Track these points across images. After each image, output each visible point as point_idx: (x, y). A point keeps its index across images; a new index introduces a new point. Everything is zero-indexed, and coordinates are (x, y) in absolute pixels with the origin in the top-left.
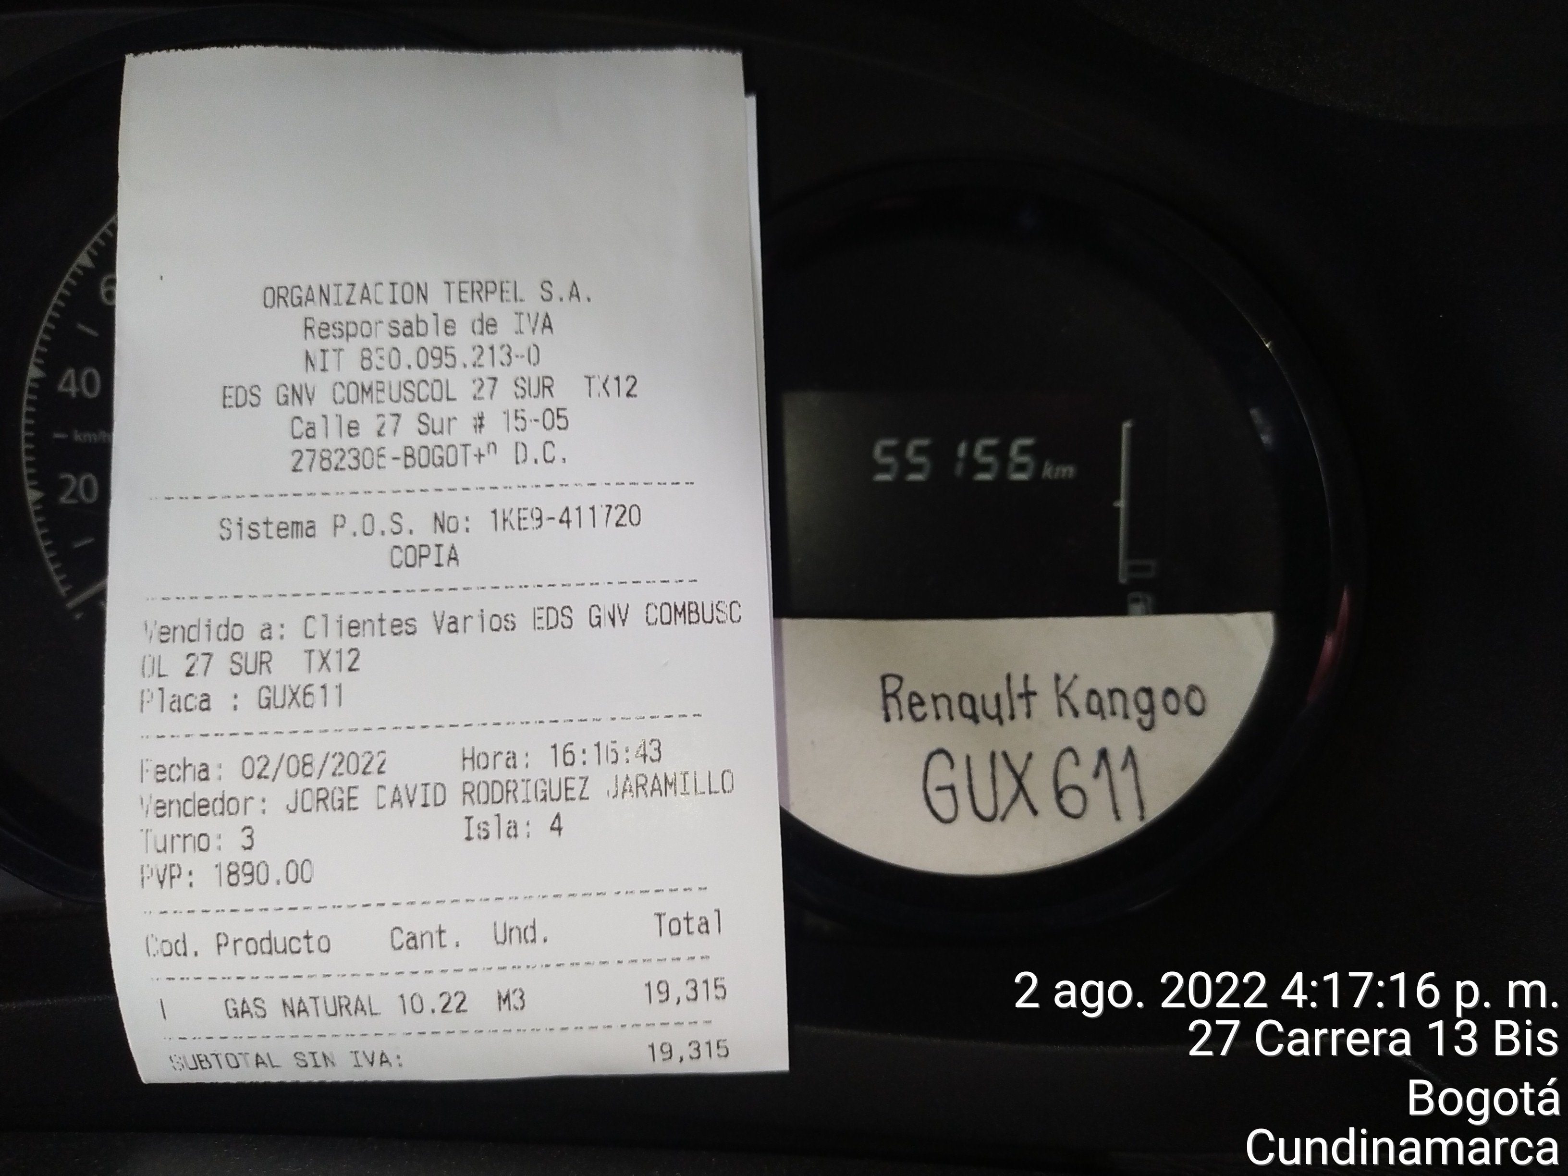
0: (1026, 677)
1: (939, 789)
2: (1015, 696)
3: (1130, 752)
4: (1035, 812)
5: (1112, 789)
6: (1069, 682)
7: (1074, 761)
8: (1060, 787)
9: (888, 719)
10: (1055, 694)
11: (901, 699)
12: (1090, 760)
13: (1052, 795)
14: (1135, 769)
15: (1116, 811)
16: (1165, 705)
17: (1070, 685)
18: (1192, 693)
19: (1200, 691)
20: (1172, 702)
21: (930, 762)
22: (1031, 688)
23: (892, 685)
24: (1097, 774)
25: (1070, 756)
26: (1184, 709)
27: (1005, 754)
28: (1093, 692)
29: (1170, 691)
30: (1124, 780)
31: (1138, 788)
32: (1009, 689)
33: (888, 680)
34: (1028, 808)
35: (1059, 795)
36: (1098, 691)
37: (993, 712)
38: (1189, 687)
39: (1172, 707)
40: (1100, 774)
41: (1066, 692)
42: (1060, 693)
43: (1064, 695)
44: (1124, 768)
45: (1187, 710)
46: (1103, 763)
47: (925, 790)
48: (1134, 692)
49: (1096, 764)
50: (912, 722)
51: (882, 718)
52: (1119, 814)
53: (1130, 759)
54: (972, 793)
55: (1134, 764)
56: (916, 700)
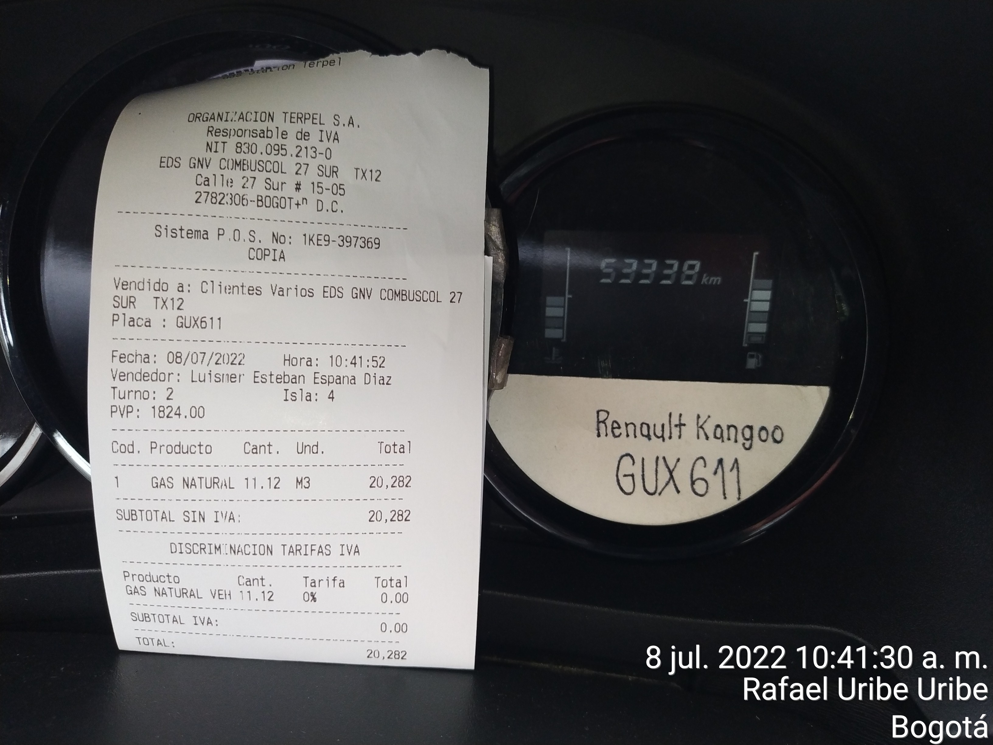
0: (681, 415)
1: (625, 476)
2: (673, 426)
3: (736, 461)
4: (678, 492)
5: (723, 482)
6: (705, 419)
7: (703, 465)
9: (599, 435)
10: (696, 426)
11: (607, 424)
12: (712, 464)
13: (690, 482)
14: (738, 471)
15: (724, 494)
16: (760, 436)
17: (705, 422)
18: (777, 430)
19: (781, 429)
20: (764, 435)
21: (622, 461)
22: (682, 422)
23: (603, 416)
24: (715, 473)
25: (701, 461)
26: (770, 439)
27: (664, 458)
28: (718, 426)
29: (763, 428)
30: (731, 477)
31: (738, 482)
32: (670, 421)
33: (600, 413)
35: (693, 483)
36: (721, 426)
37: (659, 433)
39: (764, 437)
40: (717, 473)
41: (703, 425)
42: (699, 426)
43: (701, 427)
44: (731, 470)
45: (772, 440)
46: (720, 466)
47: (617, 476)
48: (742, 428)
49: (716, 467)
50: (613, 438)
51: (596, 434)
52: (726, 496)
53: (735, 466)
54: (643, 479)
55: (738, 468)
56: (616, 425)
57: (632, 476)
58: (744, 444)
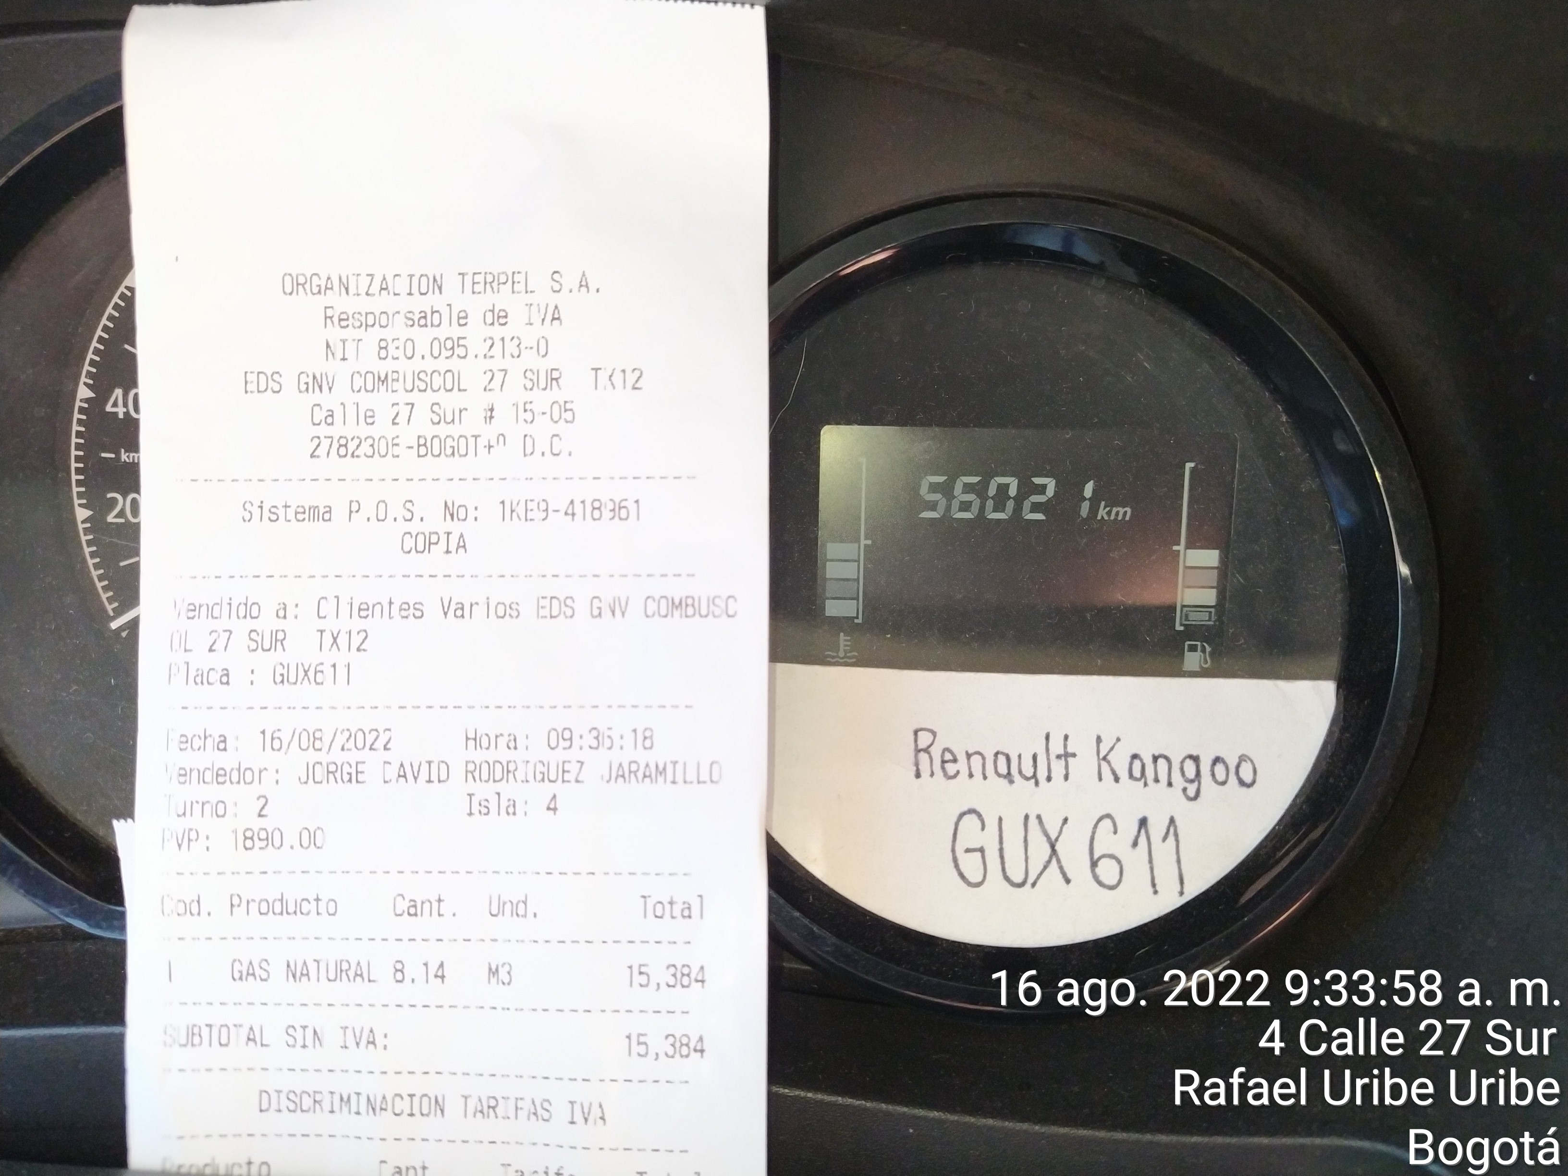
0: (1066, 737)
1: (968, 851)
2: (1053, 757)
3: (1172, 821)
4: (1068, 881)
5: (1151, 861)
6: (1112, 745)
7: (1112, 829)
8: (1096, 856)
9: (918, 775)
10: (1096, 757)
11: (932, 754)
12: (1129, 828)
13: (1088, 863)
14: (1177, 841)
15: (1154, 885)
16: (1213, 775)
17: (1112, 748)
18: (1243, 763)
19: (1252, 761)
20: (1220, 769)
21: (961, 823)
22: (1070, 750)
23: (924, 739)
24: (1135, 844)
25: (1107, 822)
26: (1233, 778)
27: (1039, 817)
28: (1135, 757)
29: (1217, 760)
30: (1164, 852)
31: (1179, 861)
32: (1047, 749)
33: (920, 733)
34: (1061, 876)
35: (1094, 864)
36: (1142, 756)
37: (1029, 772)
38: (1240, 757)
39: (1221, 776)
40: (1139, 845)
41: (1107, 755)
42: (1101, 756)
43: (1104, 758)
44: (1165, 839)
45: (1236, 781)
46: (1143, 831)
47: (953, 851)
48: (1180, 759)
49: (1135, 833)
50: (944, 779)
51: (913, 773)
52: (1158, 888)
53: (1172, 830)
54: (1002, 857)
55: (1176, 835)
56: (949, 757)
57: (981, 850)
58: (1185, 790)
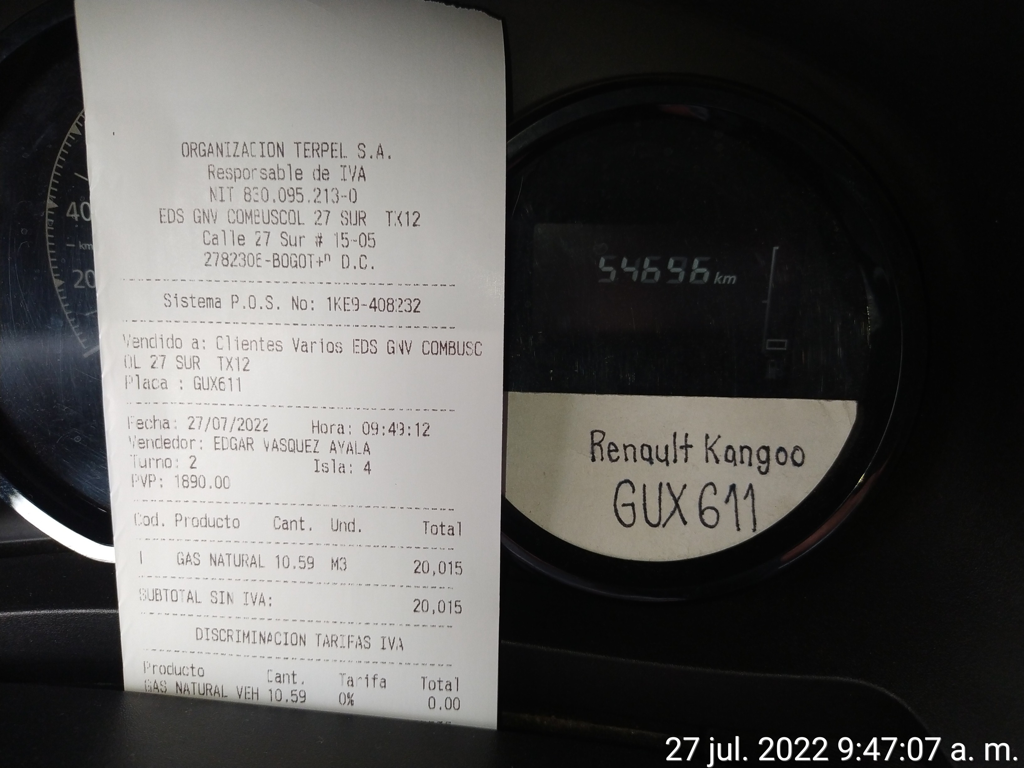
0: (687, 435)
1: (624, 505)
2: (678, 448)
3: (751, 487)
4: (685, 523)
5: (736, 511)
7: (713, 492)
8: (703, 508)
9: (593, 460)
10: (705, 448)
11: (603, 446)
12: (724, 491)
13: (698, 512)
14: (753, 499)
15: (738, 525)
16: (777, 459)
17: (715, 442)
18: (797, 451)
19: (802, 450)
20: (782, 456)
21: (620, 489)
22: (689, 443)
23: (598, 437)
25: (711, 488)
26: (789, 462)
27: (668, 485)
28: (730, 447)
29: (781, 449)
30: (745, 506)
31: (754, 511)
32: (675, 443)
33: (595, 434)
34: (680, 520)
35: (702, 513)
36: (734, 447)
37: (663, 457)
38: (794, 447)
39: (782, 459)
40: (729, 501)
41: (712, 446)
42: (708, 447)
43: (710, 449)
44: (745, 497)
45: (792, 463)
46: (732, 494)
47: (615, 505)
48: (757, 449)
49: (728, 494)
50: (610, 462)
51: (590, 459)
52: (740, 527)
53: (750, 492)
54: (645, 509)
55: (753, 495)
56: (613, 446)
57: (633, 505)
58: (759, 468)
